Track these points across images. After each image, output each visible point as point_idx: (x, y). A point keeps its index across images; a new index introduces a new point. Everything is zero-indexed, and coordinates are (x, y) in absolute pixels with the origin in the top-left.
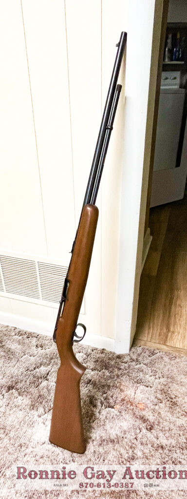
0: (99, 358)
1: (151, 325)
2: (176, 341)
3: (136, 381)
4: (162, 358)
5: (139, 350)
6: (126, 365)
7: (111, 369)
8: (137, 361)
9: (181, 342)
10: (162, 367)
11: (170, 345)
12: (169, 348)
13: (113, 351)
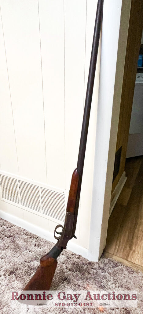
0: (76, 261)
1: (118, 243)
2: (136, 259)
5: (106, 260)
6: (95, 271)
7: (83, 272)
8: (103, 270)
9: (140, 260)
10: (121, 278)
11: (131, 261)
12: (130, 264)
13: (86, 258)
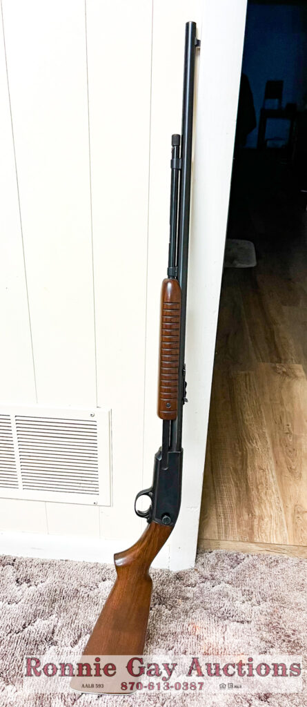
3: (219, 615)
4: (254, 566)
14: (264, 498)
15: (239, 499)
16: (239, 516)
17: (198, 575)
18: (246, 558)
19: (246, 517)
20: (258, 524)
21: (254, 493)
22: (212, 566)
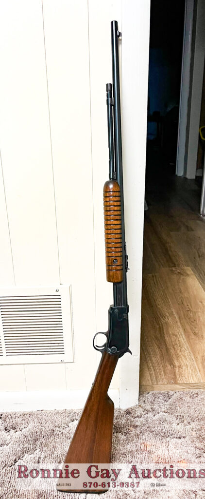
3: (162, 435)
4: (181, 399)
6: (142, 419)
7: (124, 431)
9: (194, 376)
10: (186, 409)
11: (183, 382)
12: (184, 386)
14: (180, 353)
15: (162, 356)
16: (165, 367)
17: (142, 409)
18: (175, 394)
19: (169, 367)
20: (179, 372)
21: (172, 351)
22: (151, 402)
